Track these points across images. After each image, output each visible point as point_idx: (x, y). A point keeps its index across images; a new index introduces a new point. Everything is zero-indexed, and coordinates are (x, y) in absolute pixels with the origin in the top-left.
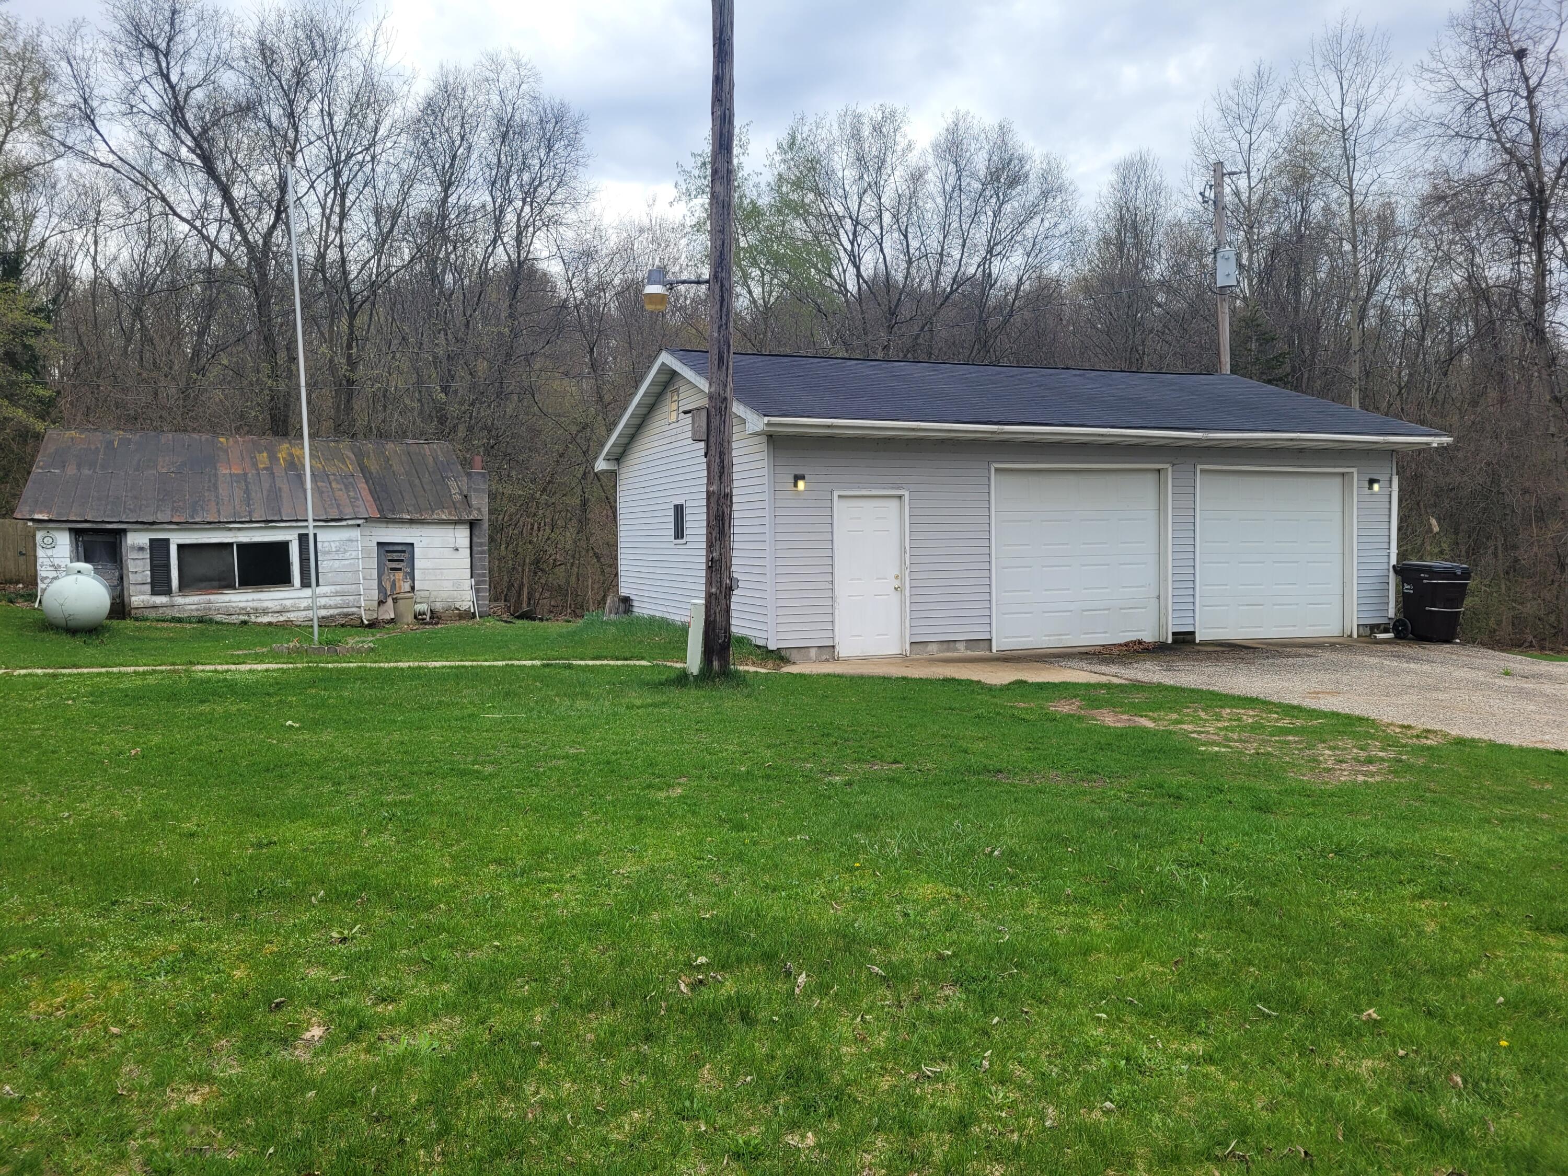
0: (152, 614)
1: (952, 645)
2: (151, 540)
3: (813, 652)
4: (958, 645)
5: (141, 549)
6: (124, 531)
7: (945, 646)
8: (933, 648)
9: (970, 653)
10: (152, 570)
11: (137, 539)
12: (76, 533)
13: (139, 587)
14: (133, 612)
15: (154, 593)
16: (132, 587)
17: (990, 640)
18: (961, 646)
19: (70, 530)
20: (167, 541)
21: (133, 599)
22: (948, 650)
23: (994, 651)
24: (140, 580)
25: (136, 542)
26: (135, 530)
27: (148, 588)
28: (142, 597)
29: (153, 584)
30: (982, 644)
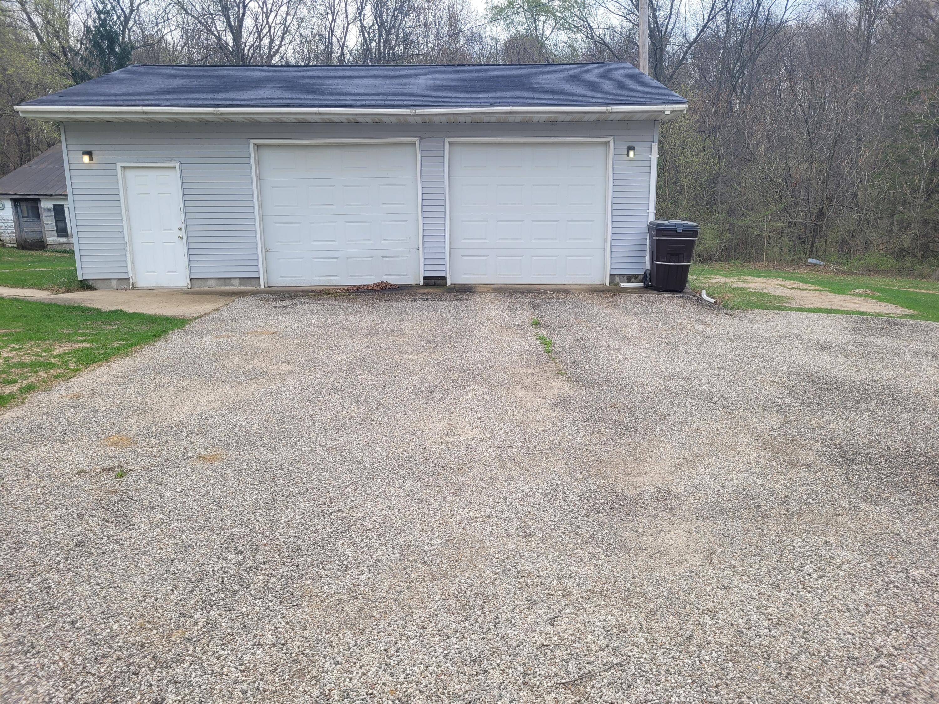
0: (59, 248)
1: (228, 281)
2: (54, 205)
3: (114, 283)
4: (232, 281)
5: (49, 210)
6: (39, 200)
7: (222, 282)
8: (212, 283)
9: (243, 288)
10: (56, 223)
11: (46, 205)
12: (16, 202)
13: (50, 232)
14: (49, 246)
15: (59, 236)
16: (47, 232)
17: (259, 278)
18: (237, 282)
19: (11, 199)
20: (63, 206)
21: (48, 239)
22: (225, 285)
23: (262, 286)
24: (50, 228)
25: (46, 206)
26: (45, 200)
27: (55, 233)
28: (53, 238)
29: (58, 230)
30: (253, 282)
